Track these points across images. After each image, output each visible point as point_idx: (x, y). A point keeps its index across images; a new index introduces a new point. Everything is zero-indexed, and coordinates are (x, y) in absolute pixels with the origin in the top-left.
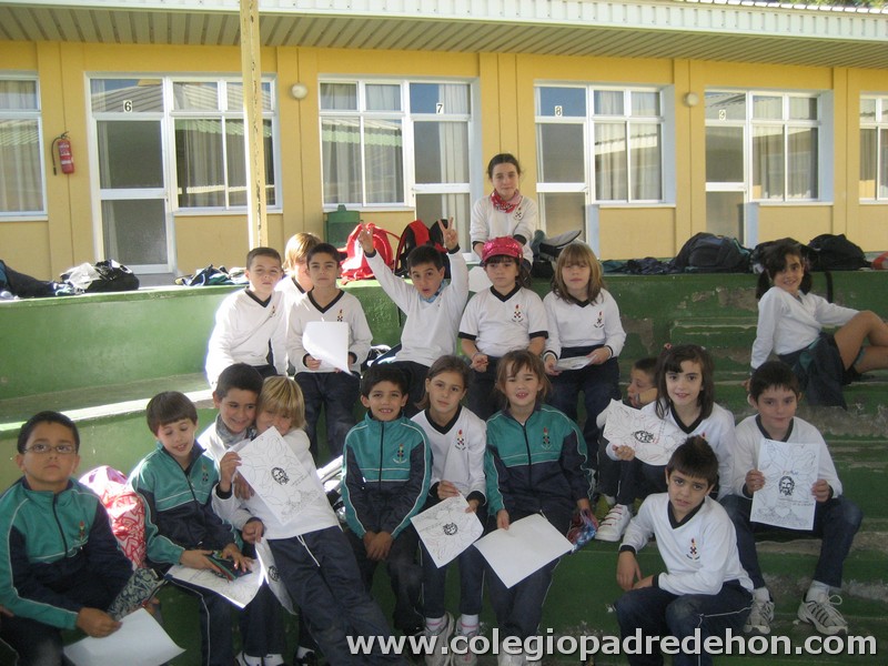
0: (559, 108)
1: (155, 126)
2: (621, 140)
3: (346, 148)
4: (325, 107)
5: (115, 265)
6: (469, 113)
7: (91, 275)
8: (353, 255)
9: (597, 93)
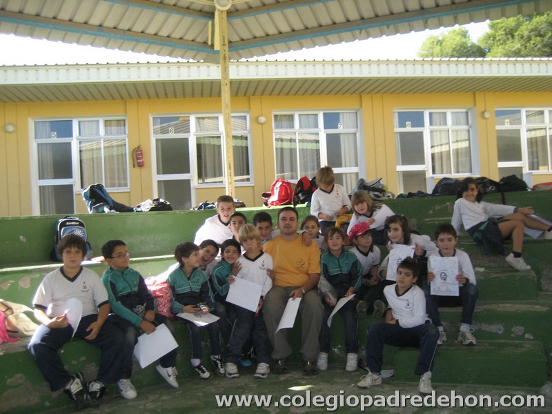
0: (408, 123)
1: (186, 141)
2: (446, 144)
3: (289, 151)
4: (277, 127)
5: (162, 200)
6: (357, 128)
7: (151, 205)
8: (274, 194)
9: (431, 114)
